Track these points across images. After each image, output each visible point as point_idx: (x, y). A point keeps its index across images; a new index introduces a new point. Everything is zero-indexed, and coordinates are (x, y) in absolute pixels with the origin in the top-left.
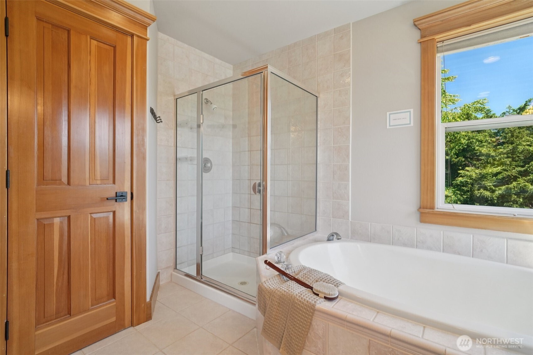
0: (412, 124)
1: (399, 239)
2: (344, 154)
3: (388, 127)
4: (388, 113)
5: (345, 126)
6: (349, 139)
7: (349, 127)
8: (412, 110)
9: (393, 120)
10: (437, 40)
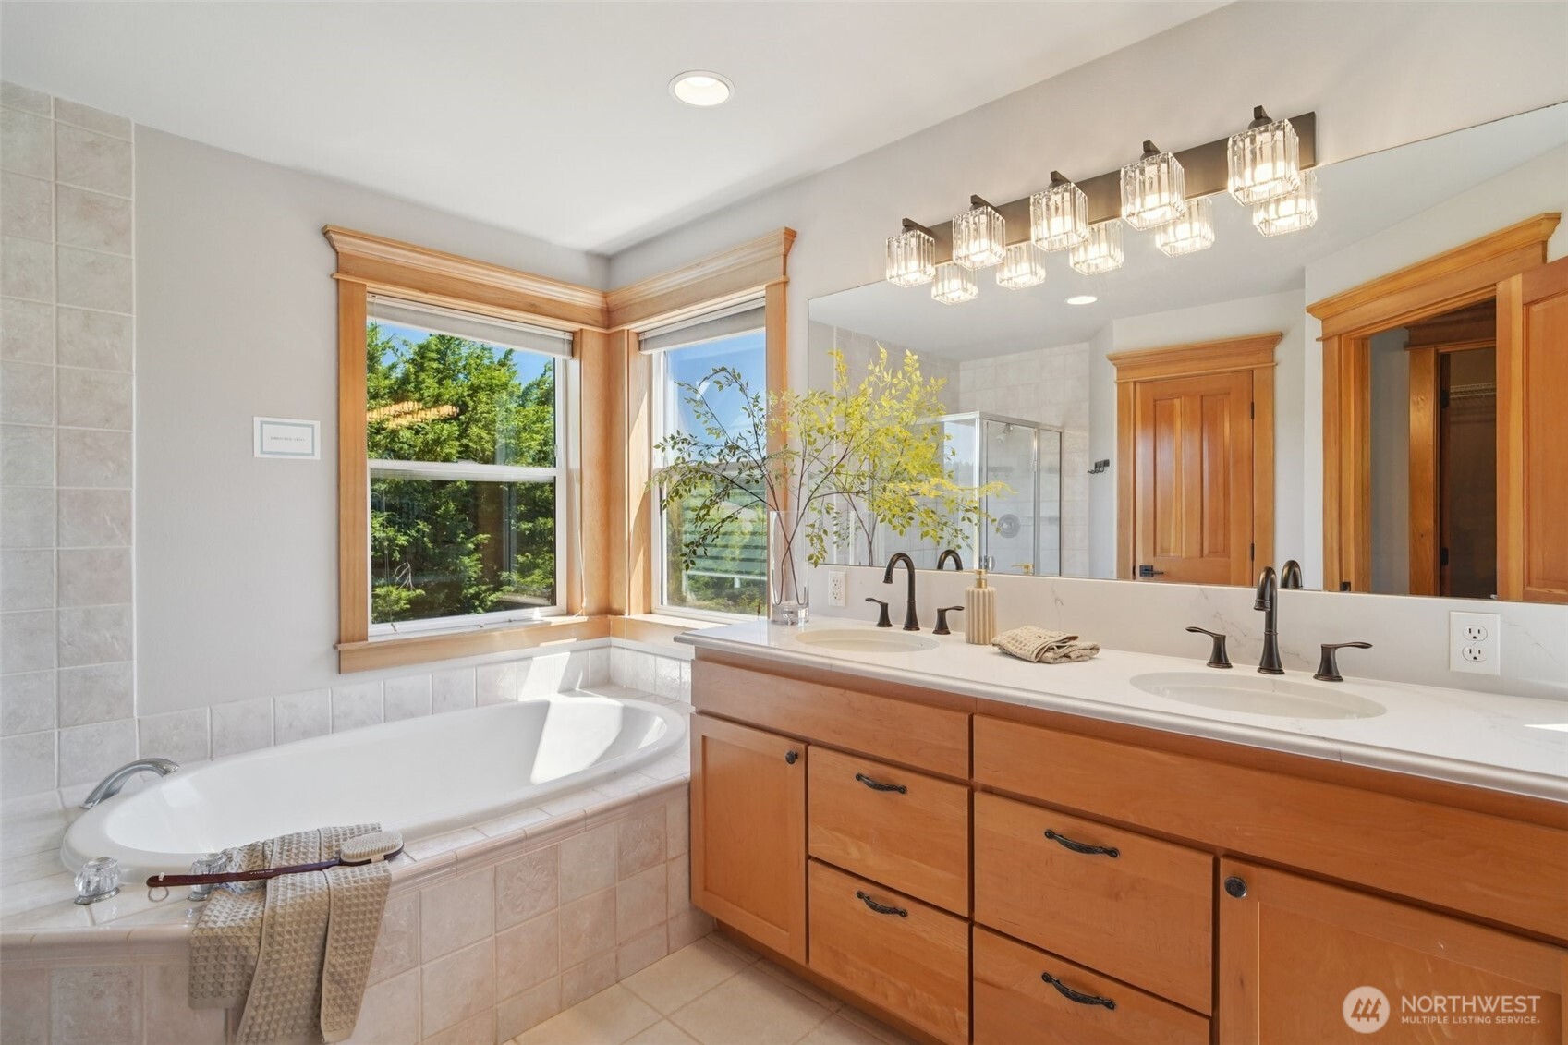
0: (317, 456)
1: (291, 725)
2: (108, 519)
3: (257, 454)
4: (257, 420)
5: (110, 430)
6: (130, 473)
7: (128, 437)
8: (317, 424)
9: (272, 438)
10: (368, 289)
